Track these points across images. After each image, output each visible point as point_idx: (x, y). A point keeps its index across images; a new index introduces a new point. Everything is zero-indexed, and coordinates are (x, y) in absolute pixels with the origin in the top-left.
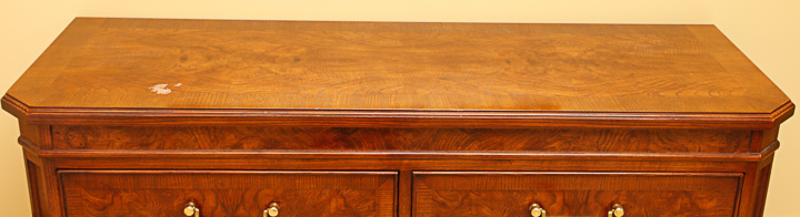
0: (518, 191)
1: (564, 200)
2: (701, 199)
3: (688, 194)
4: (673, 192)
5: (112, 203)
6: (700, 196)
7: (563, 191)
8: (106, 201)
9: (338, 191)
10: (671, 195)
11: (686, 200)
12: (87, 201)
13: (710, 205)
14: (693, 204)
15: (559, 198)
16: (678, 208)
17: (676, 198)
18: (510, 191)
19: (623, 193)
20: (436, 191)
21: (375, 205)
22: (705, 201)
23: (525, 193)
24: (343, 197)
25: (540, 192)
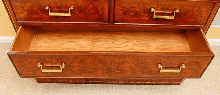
0: (148, 4)
1: (161, 7)
2: (202, 8)
3: (199, 7)
4: (195, 6)
5: (25, 6)
6: (202, 7)
7: (161, 4)
8: (23, 5)
9: (91, 3)
10: (194, 7)
11: (198, 8)
12: (17, 5)
13: (205, 10)
14: (199, 9)
15: (160, 6)
16: (195, 10)
17: (195, 8)
18: (145, 4)
19: (180, 5)
20: (122, 3)
21: (103, 7)
22: (203, 9)
23: (150, 4)
24: (93, 4)
25: (154, 4)
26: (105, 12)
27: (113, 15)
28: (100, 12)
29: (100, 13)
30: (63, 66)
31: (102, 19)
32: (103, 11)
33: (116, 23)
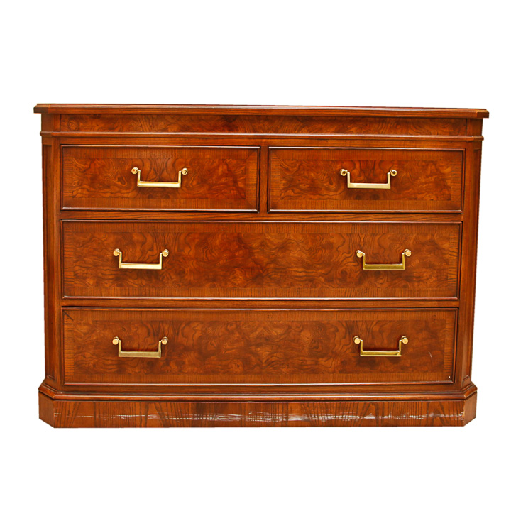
0: (332, 161)
1: (360, 167)
2: (442, 166)
3: (434, 163)
4: (425, 161)
5: (90, 168)
6: (441, 164)
7: (360, 161)
8: (86, 166)
9: (224, 160)
10: (424, 163)
11: (433, 167)
12: (75, 166)
13: (447, 170)
14: (437, 170)
15: (357, 166)
16: (429, 172)
17: (427, 165)
18: (327, 161)
19: (396, 162)
20: (283, 160)
21: (246, 170)
22: (444, 167)
23: (337, 162)
24: (227, 164)
25: (345, 161)
26: (250, 183)
27: (266, 190)
28: (239, 183)
29: (241, 185)
30: (165, 253)
31: (244, 199)
32: (245, 179)
33: (272, 209)
